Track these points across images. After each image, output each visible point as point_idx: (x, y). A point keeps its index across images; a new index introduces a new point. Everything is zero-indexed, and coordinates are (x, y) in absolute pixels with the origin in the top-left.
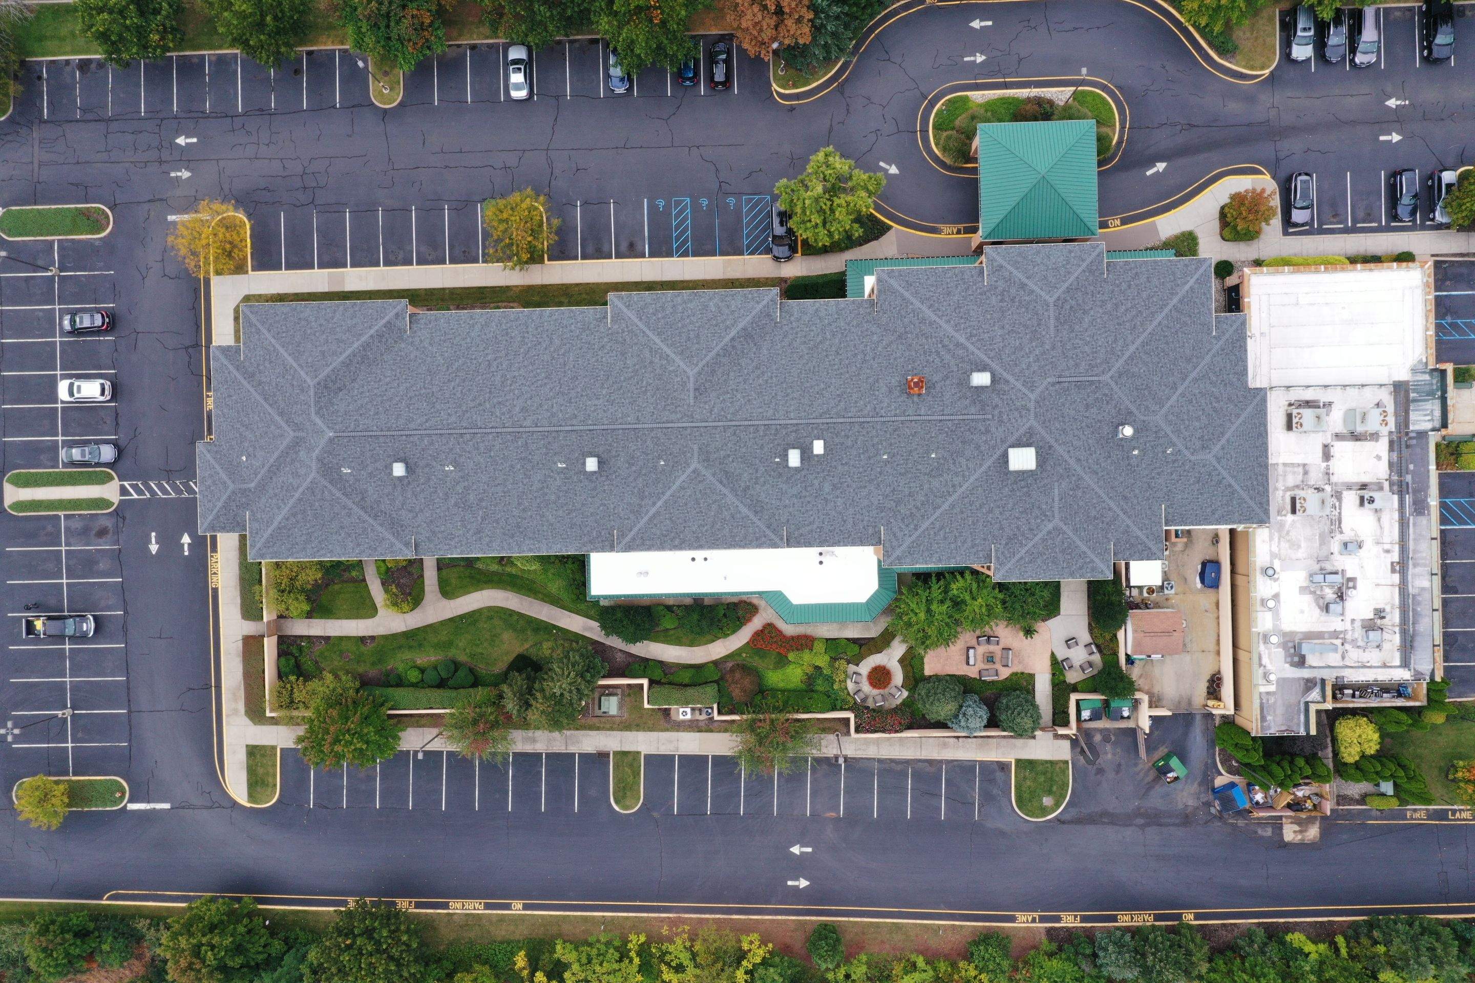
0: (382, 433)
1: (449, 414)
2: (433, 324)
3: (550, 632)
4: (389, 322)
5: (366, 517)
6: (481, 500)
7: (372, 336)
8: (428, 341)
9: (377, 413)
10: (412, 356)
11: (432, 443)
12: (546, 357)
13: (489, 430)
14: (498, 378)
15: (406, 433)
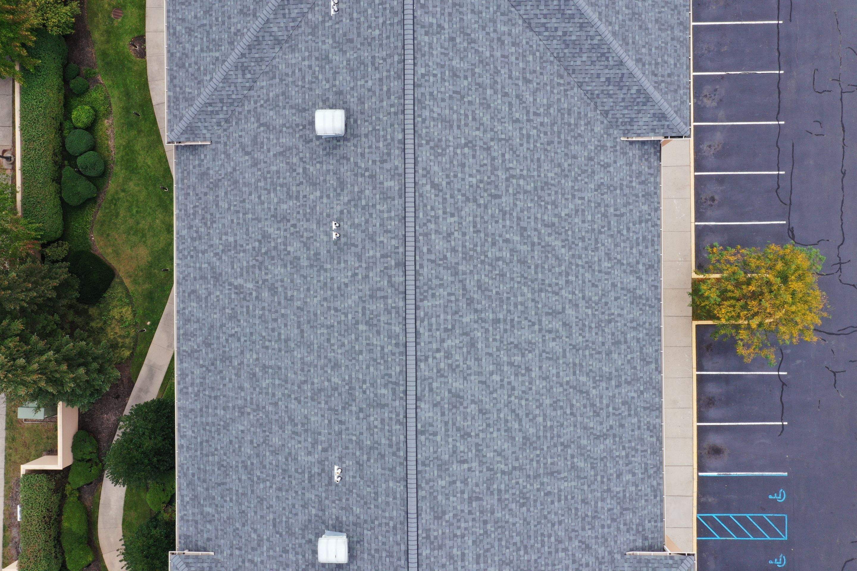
0: (409, 87)
1: (450, 235)
2: (639, 189)
3: (146, 317)
4: (648, 99)
5: (241, 46)
6: (273, 290)
7: (621, 63)
8: (606, 180)
9: (455, 75)
10: (575, 149)
11: (386, 197)
12: (568, 432)
13: (411, 328)
14: (526, 334)
15: (409, 142)
